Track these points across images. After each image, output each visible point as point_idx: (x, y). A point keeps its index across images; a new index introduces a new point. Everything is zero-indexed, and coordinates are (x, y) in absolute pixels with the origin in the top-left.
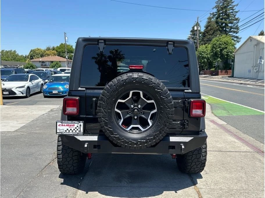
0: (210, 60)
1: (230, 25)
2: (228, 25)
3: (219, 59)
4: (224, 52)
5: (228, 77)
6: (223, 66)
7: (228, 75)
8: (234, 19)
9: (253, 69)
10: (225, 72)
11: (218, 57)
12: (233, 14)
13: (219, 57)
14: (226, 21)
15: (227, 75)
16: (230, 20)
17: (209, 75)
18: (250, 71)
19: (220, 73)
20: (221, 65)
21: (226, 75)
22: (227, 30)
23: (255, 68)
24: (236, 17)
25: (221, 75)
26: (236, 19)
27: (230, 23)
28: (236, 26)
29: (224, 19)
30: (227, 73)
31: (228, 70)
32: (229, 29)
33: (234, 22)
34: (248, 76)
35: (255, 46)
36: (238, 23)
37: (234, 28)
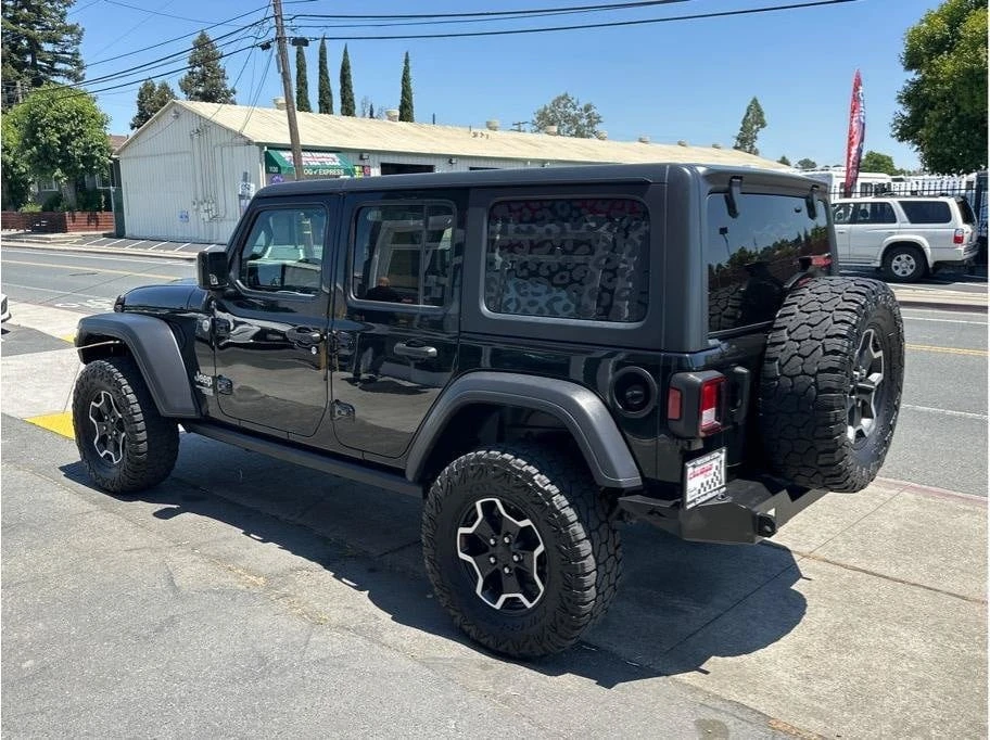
0: (12, 173)
1: (48, 47)
2: (40, 48)
3: (58, 172)
4: (76, 149)
5: (104, 235)
6: (78, 200)
7: (103, 229)
8: (61, 28)
9: (197, 210)
10: (89, 221)
11: (53, 165)
12: (55, 10)
13: (60, 166)
14: (32, 29)
15: (96, 229)
16: (48, 28)
17: (22, 231)
18: (187, 217)
19: (69, 223)
20: (70, 195)
21: (92, 230)
22: (38, 62)
23: (205, 206)
24: (69, 21)
25: (75, 230)
26: (71, 30)
27: (49, 42)
28: (73, 54)
29: (22, 22)
30: (93, 221)
31: (98, 213)
32: (47, 62)
33: (66, 37)
34: (180, 235)
35: (196, 137)
36: (78, 43)
37: (65, 61)
